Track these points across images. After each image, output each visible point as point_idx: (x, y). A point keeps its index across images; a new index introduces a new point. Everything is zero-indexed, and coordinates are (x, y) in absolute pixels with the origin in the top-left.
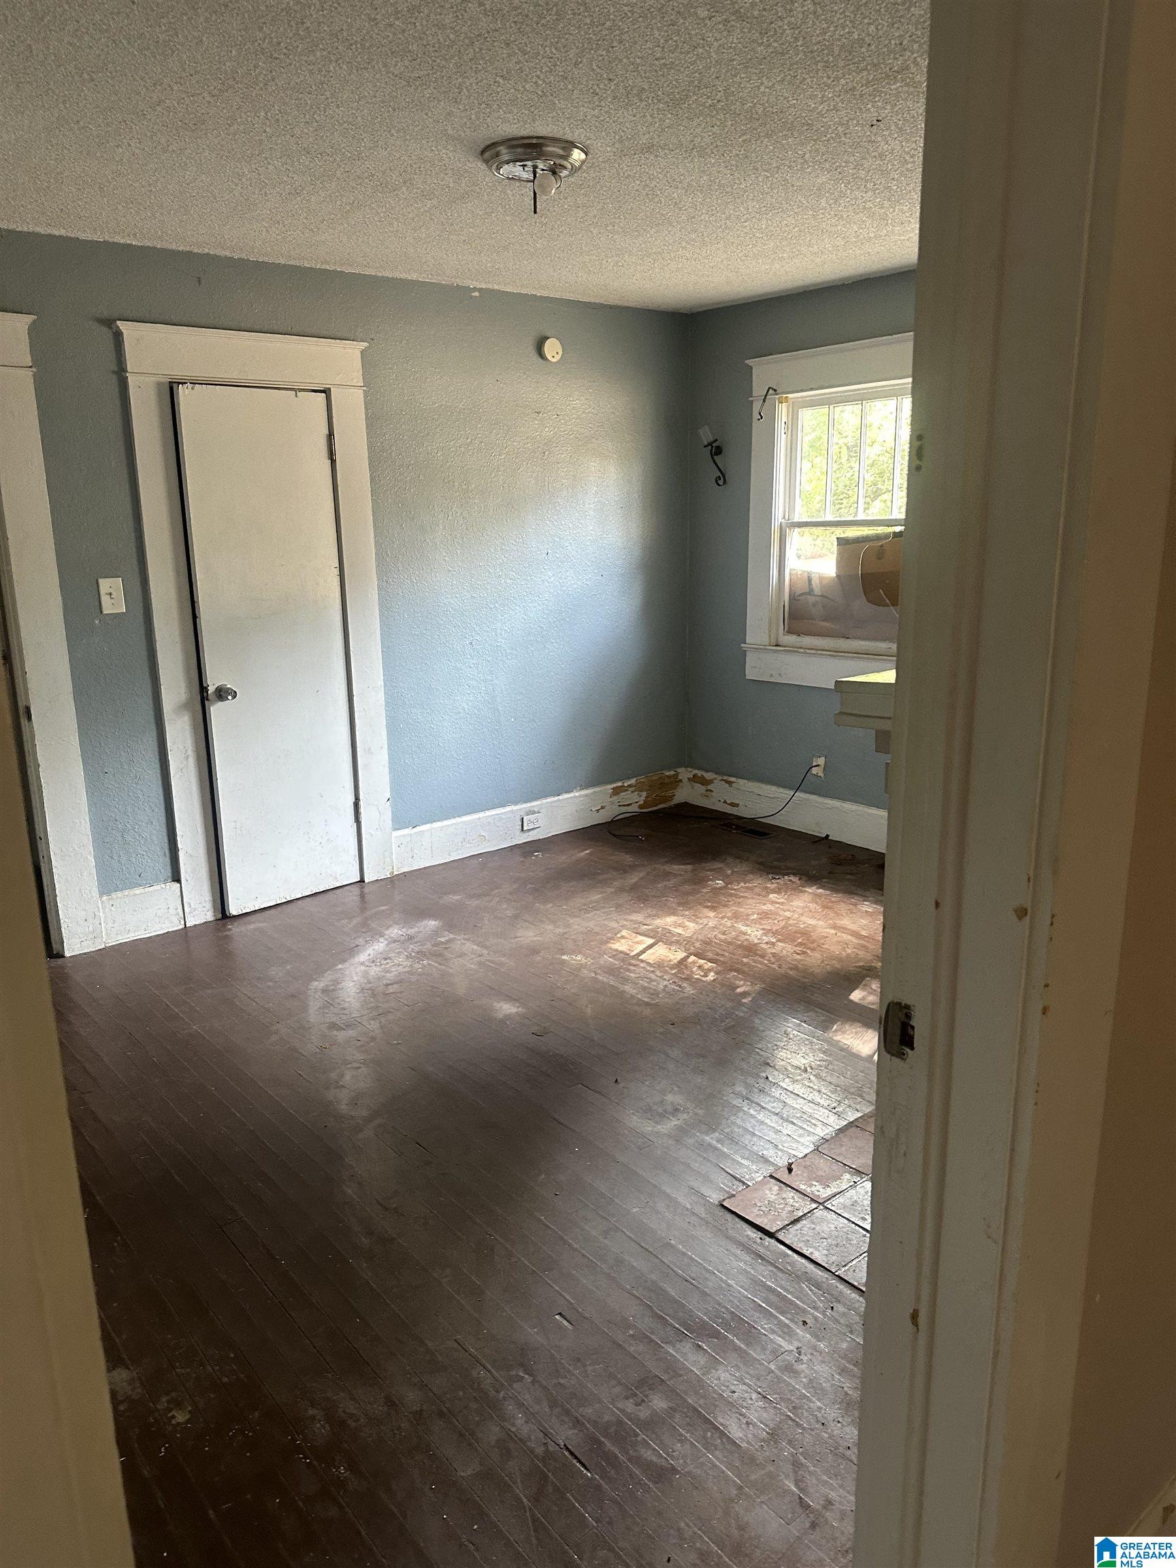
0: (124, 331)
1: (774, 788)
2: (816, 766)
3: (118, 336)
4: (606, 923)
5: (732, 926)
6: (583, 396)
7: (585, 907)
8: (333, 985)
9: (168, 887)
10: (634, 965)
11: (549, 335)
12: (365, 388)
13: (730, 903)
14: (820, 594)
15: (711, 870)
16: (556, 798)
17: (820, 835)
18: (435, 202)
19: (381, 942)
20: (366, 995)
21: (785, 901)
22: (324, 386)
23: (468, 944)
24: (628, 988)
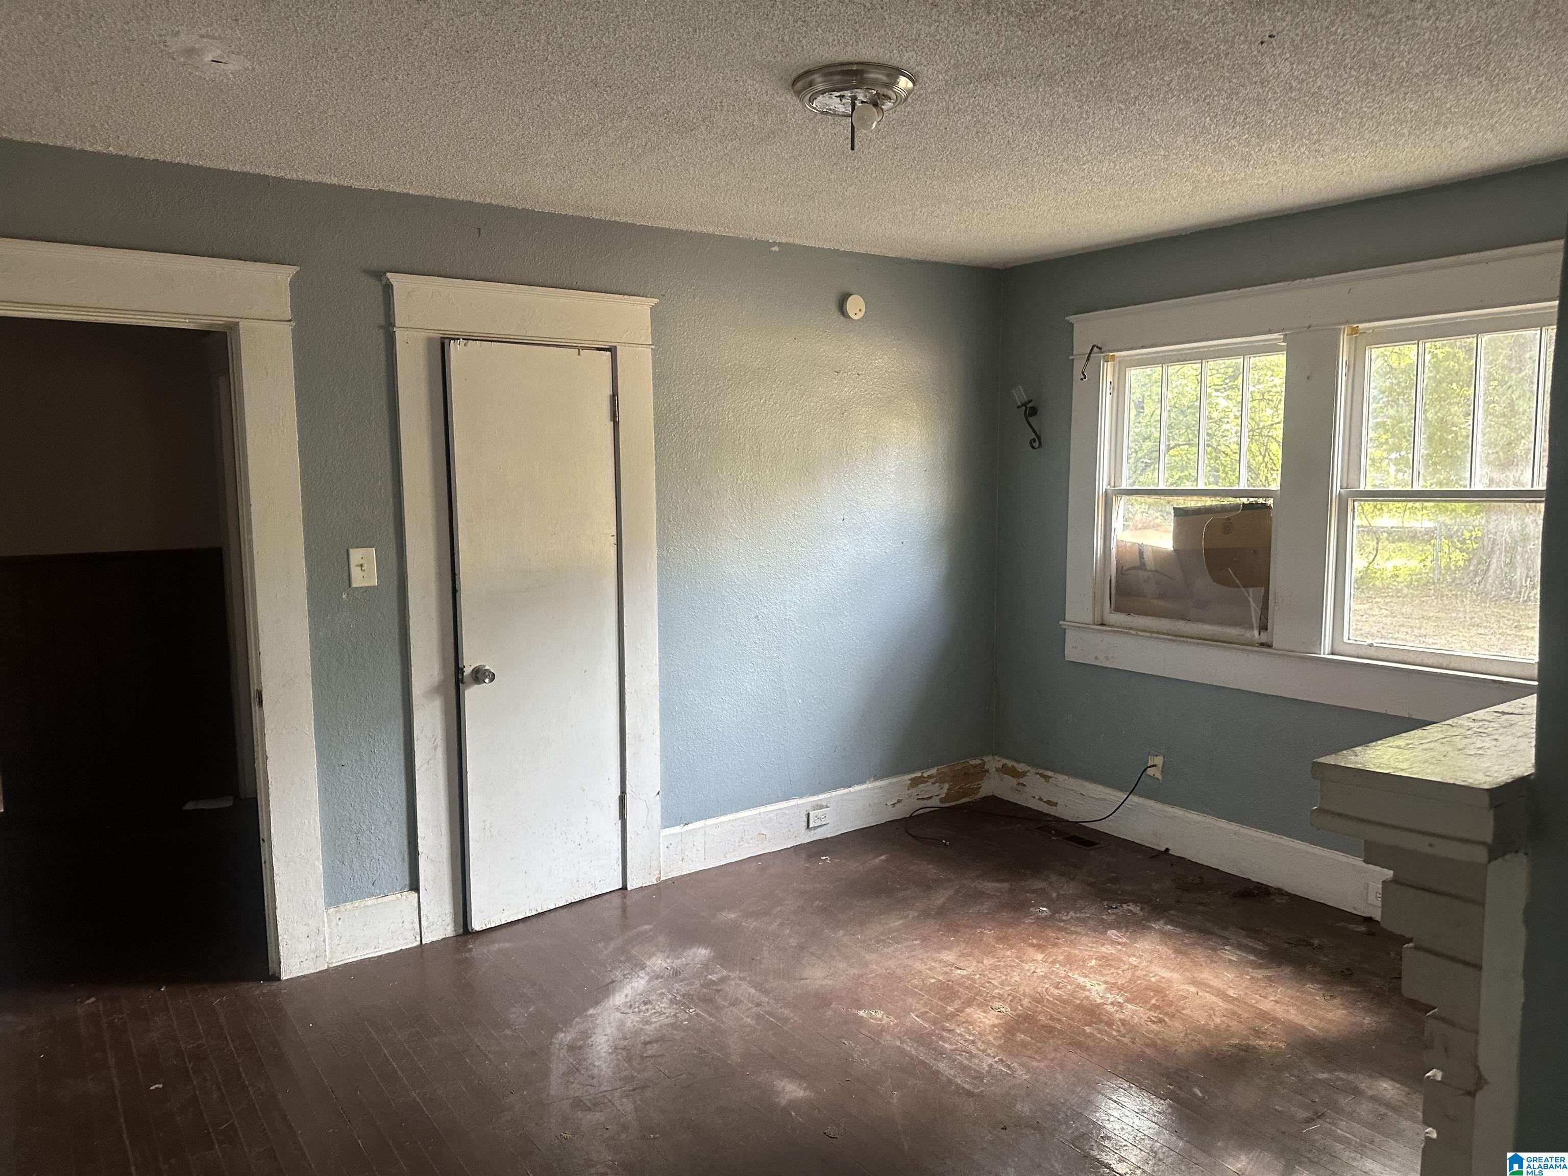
0: (394, 284)
1: (1100, 788)
2: (1153, 766)
3: (388, 289)
4: (910, 962)
5: (1067, 976)
6: (886, 355)
7: (883, 938)
8: (581, 1039)
9: (404, 897)
10: (949, 1031)
11: (852, 290)
12: (653, 347)
13: (1060, 941)
14: (1154, 569)
15: (1033, 892)
16: (847, 790)
17: (1158, 848)
18: (736, 143)
19: (642, 978)
20: (619, 1057)
21: (1128, 941)
22: (610, 344)
23: (745, 985)
24: (943, 1066)
